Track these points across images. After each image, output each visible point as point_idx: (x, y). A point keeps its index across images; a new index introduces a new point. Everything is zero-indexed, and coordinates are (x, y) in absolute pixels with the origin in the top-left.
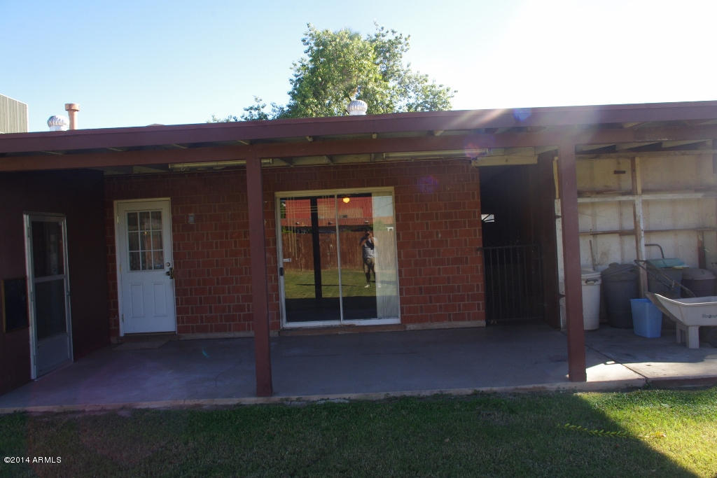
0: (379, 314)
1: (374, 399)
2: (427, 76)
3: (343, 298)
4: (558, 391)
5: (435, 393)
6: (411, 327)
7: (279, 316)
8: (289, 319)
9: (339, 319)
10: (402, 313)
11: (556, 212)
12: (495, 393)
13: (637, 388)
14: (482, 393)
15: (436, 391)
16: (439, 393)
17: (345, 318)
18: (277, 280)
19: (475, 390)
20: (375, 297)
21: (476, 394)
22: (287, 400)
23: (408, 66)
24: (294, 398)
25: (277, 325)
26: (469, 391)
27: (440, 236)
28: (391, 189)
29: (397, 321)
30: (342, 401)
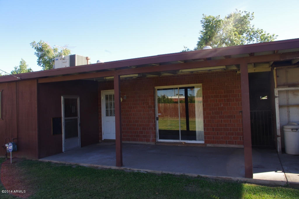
0: (197, 139)
1: (157, 173)
2: (262, 30)
3: (181, 131)
4: (237, 181)
5: (181, 174)
6: (208, 145)
7: (155, 136)
8: (160, 138)
9: (179, 139)
10: (205, 139)
11: (275, 95)
12: (207, 178)
13: (282, 186)
14: (201, 177)
16: (183, 174)
17: (182, 139)
18: (155, 122)
19: (199, 175)
20: (195, 132)
21: (199, 177)
23: (253, 26)
24: (128, 168)
25: (155, 140)
26: (196, 175)
27: (222, 105)
28: (201, 84)
29: (203, 142)
30: (144, 172)
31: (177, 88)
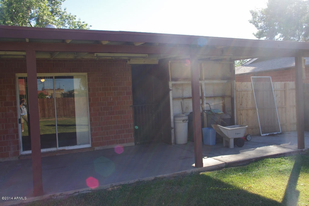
0: (78, 143)
1: (105, 188)
2: (75, 16)
4: (192, 173)
5: (136, 181)
6: (97, 148)
7: (18, 148)
8: (24, 149)
9: (56, 147)
10: (92, 141)
11: (170, 88)
12: (165, 177)
13: (223, 168)
14: (159, 178)
15: (137, 180)
16: (138, 181)
17: (59, 146)
18: (17, 126)
19: (156, 177)
20: (76, 133)
21: (156, 179)
22: (53, 196)
23: (65, 10)
24: (58, 194)
25: (17, 153)
26: (153, 178)
27: (112, 99)
28: (86, 74)
29: (89, 146)
30: (88, 192)
31: (51, 78)
